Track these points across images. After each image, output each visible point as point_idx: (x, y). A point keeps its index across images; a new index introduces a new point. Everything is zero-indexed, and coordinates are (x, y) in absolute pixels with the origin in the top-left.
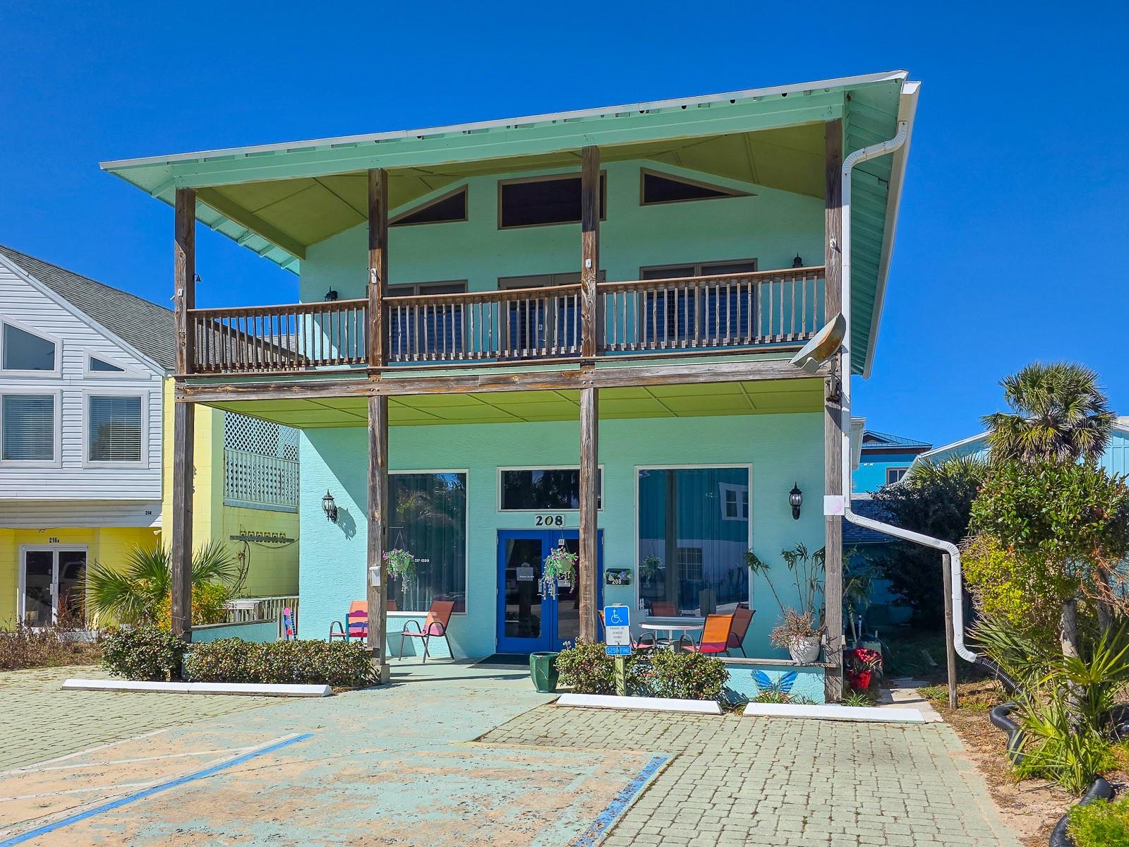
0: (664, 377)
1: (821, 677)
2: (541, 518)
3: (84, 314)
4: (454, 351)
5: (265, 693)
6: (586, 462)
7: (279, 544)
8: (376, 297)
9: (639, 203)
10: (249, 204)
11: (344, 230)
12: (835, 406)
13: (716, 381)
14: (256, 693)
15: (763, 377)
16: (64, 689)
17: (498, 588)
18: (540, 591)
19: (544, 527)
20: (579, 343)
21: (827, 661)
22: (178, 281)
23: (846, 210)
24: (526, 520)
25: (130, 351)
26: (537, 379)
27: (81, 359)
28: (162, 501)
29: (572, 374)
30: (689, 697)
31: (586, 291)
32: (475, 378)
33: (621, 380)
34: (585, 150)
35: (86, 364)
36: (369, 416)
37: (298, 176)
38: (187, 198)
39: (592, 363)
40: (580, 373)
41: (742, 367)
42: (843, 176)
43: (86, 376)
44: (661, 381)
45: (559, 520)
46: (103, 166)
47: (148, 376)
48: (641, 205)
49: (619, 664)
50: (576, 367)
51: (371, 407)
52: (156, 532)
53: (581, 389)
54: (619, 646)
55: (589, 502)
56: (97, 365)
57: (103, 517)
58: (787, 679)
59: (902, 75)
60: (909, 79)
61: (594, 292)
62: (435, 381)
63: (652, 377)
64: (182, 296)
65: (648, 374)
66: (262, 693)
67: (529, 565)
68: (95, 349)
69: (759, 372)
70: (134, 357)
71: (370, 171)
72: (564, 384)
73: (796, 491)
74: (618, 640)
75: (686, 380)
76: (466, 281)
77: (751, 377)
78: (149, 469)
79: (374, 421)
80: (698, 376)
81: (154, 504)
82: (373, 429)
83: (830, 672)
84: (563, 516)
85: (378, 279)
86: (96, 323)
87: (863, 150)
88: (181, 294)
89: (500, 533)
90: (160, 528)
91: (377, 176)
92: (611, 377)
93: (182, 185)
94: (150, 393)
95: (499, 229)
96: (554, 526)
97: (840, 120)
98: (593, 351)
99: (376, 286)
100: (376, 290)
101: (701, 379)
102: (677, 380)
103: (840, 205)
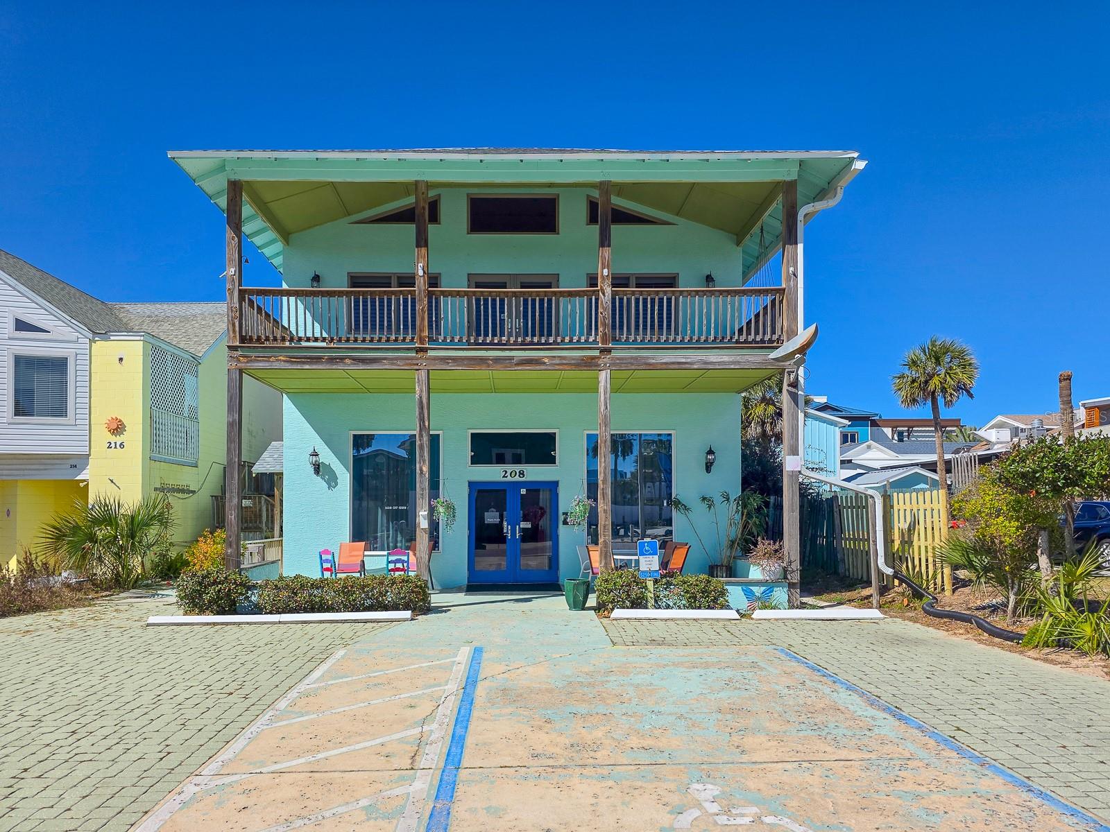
0: (666, 363)
1: (786, 589)
2: (506, 472)
3: (9, 277)
4: (490, 335)
5: (355, 620)
6: (604, 428)
7: (186, 496)
8: (423, 288)
9: (585, 223)
10: (268, 196)
11: (326, 223)
12: (794, 390)
13: (706, 367)
14: (347, 620)
15: (742, 367)
16: (148, 625)
17: (469, 529)
18: (505, 531)
19: (509, 479)
20: (596, 334)
21: (789, 577)
22: (230, 261)
23: (800, 247)
24: (493, 473)
25: (56, 314)
26: (564, 362)
27: (6, 320)
28: (89, 455)
29: (593, 358)
30: (709, 608)
31: (604, 294)
32: (511, 358)
33: (632, 364)
34: (601, 183)
35: (11, 325)
36: (417, 387)
37: (349, 180)
38: (235, 189)
39: (609, 351)
40: (599, 358)
41: (726, 359)
42: (799, 222)
43: (11, 336)
44: (664, 366)
45: (522, 474)
46: (170, 154)
47: (75, 339)
48: (587, 224)
49: (650, 585)
50: (597, 353)
51: (418, 379)
52: (82, 485)
53: (600, 370)
54: (650, 571)
55: (607, 459)
56: (21, 325)
57: (24, 470)
58: (767, 592)
59: (856, 155)
60: (860, 158)
61: (610, 295)
62: (476, 359)
63: (657, 363)
64: (235, 275)
65: (654, 361)
66: (352, 620)
67: (495, 510)
68: (20, 311)
69: (739, 362)
70: (60, 320)
71: (417, 182)
72: (585, 366)
73: (711, 452)
74: (649, 566)
75: (684, 366)
76: (440, 274)
77: (732, 367)
78: (76, 425)
79: (421, 391)
80: (693, 364)
81: (80, 458)
82: (421, 397)
83: (791, 586)
84: (525, 470)
85: (424, 272)
86: (22, 286)
87: (812, 204)
88: (233, 273)
89: (471, 484)
90: (85, 481)
91: (423, 186)
92: (625, 361)
93: (233, 178)
94: (76, 355)
95: (468, 233)
96: (517, 478)
97: (796, 180)
98: (609, 341)
99: (422, 278)
100: (422, 281)
101: (695, 367)
102: (676, 366)
103: (796, 243)
